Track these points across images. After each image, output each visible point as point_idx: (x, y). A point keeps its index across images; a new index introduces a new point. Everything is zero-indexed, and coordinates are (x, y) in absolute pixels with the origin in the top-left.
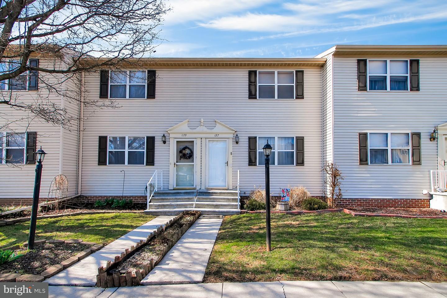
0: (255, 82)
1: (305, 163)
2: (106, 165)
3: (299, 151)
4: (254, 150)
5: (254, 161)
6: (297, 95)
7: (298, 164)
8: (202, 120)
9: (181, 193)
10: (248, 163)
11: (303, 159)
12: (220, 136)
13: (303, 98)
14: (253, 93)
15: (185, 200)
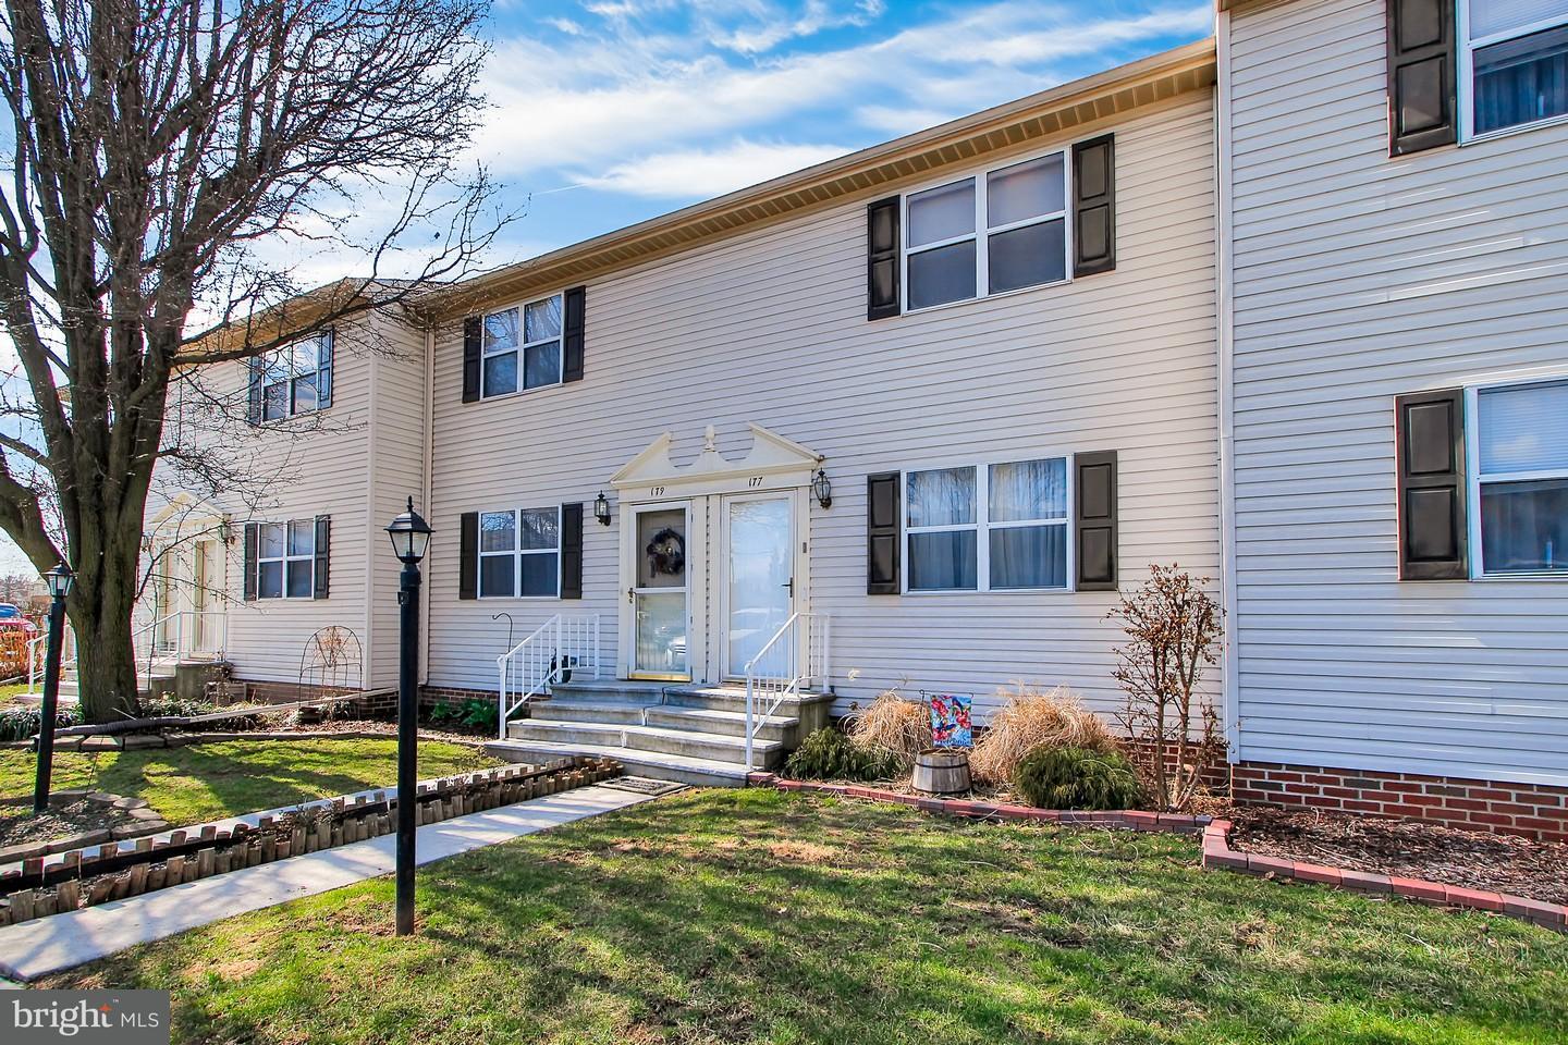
0: (894, 244)
1: (1122, 575)
2: (476, 598)
3: (1089, 523)
4: (890, 531)
5: (889, 576)
6: (1080, 258)
7: (1083, 585)
8: (710, 431)
9: (618, 692)
10: (865, 581)
11: (1110, 558)
12: (769, 482)
13: (1110, 265)
14: (886, 292)
15: (615, 717)
